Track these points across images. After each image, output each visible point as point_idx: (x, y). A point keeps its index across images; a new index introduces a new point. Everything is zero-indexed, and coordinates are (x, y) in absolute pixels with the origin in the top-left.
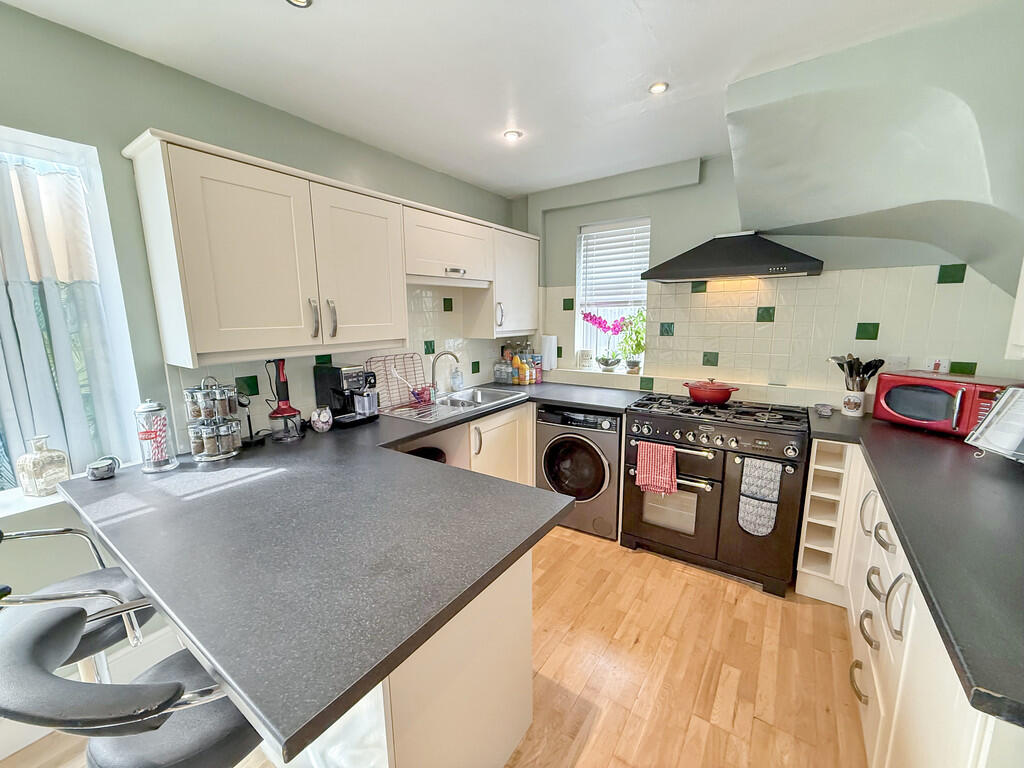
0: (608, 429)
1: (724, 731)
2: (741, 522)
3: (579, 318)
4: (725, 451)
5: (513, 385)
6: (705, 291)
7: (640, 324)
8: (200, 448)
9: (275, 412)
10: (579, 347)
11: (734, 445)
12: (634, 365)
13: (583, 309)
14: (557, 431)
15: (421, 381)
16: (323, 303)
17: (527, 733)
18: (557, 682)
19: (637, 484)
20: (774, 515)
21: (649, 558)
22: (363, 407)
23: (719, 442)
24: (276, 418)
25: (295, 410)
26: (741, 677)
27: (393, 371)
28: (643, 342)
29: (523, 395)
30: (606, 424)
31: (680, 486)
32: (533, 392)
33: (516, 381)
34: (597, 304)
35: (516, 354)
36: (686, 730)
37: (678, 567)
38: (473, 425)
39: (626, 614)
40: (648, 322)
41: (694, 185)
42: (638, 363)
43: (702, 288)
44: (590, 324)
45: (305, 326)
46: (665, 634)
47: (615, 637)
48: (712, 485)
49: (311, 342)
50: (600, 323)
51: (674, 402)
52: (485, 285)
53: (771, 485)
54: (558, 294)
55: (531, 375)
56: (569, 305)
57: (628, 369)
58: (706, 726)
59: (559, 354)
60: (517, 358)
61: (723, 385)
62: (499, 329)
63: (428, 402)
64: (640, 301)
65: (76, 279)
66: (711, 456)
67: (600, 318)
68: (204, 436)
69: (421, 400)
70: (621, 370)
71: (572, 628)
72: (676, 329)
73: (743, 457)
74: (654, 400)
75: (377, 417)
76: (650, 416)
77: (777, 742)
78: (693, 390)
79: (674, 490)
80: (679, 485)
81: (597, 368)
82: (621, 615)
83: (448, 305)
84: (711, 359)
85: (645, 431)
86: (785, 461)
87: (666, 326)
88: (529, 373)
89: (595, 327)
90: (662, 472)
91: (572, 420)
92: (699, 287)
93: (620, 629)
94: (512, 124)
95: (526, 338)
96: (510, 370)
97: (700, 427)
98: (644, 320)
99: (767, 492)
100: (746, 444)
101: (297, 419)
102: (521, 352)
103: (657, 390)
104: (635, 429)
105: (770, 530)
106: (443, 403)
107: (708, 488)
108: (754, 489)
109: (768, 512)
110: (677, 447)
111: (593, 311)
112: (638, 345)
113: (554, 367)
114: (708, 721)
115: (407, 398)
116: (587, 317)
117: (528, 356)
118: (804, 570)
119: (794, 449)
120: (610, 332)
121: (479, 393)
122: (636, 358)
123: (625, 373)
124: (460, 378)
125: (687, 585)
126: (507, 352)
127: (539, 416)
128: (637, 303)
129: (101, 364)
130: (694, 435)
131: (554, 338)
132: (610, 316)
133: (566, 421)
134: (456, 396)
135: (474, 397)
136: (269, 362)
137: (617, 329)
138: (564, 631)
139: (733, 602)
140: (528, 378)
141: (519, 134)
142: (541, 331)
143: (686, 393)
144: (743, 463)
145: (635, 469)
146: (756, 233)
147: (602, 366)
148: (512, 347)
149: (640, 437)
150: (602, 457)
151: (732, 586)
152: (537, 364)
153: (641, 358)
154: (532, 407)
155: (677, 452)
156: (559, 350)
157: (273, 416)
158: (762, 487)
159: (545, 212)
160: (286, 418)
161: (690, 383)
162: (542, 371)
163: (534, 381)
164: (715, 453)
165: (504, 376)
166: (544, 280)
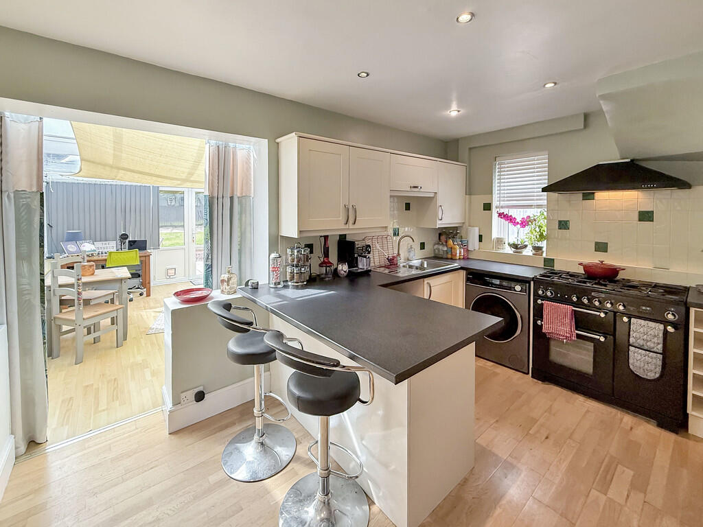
0: (520, 291)
1: (619, 503)
2: (631, 367)
3: (495, 216)
4: (615, 313)
5: (447, 259)
6: (593, 199)
7: (542, 221)
8: (292, 278)
9: (322, 263)
10: (495, 235)
11: (621, 308)
12: (538, 249)
13: (498, 210)
14: (481, 291)
15: (391, 253)
16: (351, 207)
17: (472, 470)
18: (489, 449)
19: (544, 331)
20: (660, 363)
21: (555, 390)
22: (362, 265)
23: (609, 305)
24: (322, 266)
25: (331, 263)
26: (634, 476)
27: (377, 245)
28: (545, 234)
29: (456, 265)
30: (518, 288)
31: (579, 336)
32: (463, 263)
33: (449, 256)
34: (509, 207)
35: (450, 238)
36: (587, 496)
37: (580, 399)
38: (426, 281)
39: (538, 420)
40: (548, 218)
41: (581, 130)
42: (542, 247)
43: (591, 196)
44: (503, 220)
45: (342, 218)
46: (570, 438)
47: (530, 432)
48: (605, 337)
49: (344, 227)
50: (511, 220)
51: (571, 276)
52: (432, 195)
53: (655, 340)
54: (480, 200)
55: (460, 253)
56: (488, 207)
57: (534, 252)
58: (603, 498)
59: (480, 240)
60: (450, 242)
61: (611, 265)
62: (439, 222)
63: (396, 265)
64: (541, 205)
65: (244, 195)
66: (602, 315)
67: (511, 216)
68: (295, 272)
69: (392, 263)
70: (528, 252)
71: (497, 421)
72: (571, 225)
73: (630, 318)
74: (556, 274)
75: (370, 271)
76: (552, 284)
77: (664, 519)
78: (586, 268)
79: (574, 338)
80: (577, 334)
81: (509, 250)
82: (534, 421)
83: (408, 207)
84: (601, 247)
85: (549, 294)
86: (666, 323)
87: (563, 223)
88: (459, 252)
89: (507, 222)
90: (563, 324)
91: (492, 284)
92: (588, 196)
93: (533, 428)
94: (454, 106)
95: (456, 228)
96: (445, 249)
97: (593, 294)
98: (545, 218)
99: (652, 345)
100: (632, 309)
101: (332, 268)
102: (454, 237)
103: (557, 267)
104: (540, 292)
105: (657, 375)
106: (404, 266)
107: (602, 339)
108: (641, 342)
109: (654, 361)
110: (574, 307)
111: (505, 211)
112: (541, 235)
113: (477, 248)
114: (606, 495)
115: (384, 262)
116: (500, 215)
117: (458, 240)
118: (694, 413)
119: (673, 314)
120: (519, 226)
121: (426, 262)
122: (539, 244)
123: (531, 255)
124: (413, 252)
125: (588, 411)
126: (443, 238)
127: (468, 280)
128: (539, 206)
129: (248, 235)
130: (588, 299)
131: (477, 229)
132: (518, 215)
133: (487, 284)
134: (412, 263)
135: (422, 264)
136: (321, 236)
137: (524, 223)
138: (492, 422)
139: (629, 428)
140: (458, 255)
141: (459, 111)
142: (467, 224)
143: (581, 270)
144: (630, 321)
145: (542, 321)
146: (631, 160)
147: (513, 249)
148: (447, 234)
149: (545, 298)
150: (516, 310)
151: (628, 419)
152: (464, 245)
153: (544, 244)
154: (463, 274)
155: (575, 311)
156: (480, 237)
157: (321, 265)
158: (648, 341)
159: (470, 149)
160: (326, 267)
161: (584, 264)
162: (468, 251)
163: (462, 257)
164: (606, 313)
165: (441, 253)
166: (470, 190)
